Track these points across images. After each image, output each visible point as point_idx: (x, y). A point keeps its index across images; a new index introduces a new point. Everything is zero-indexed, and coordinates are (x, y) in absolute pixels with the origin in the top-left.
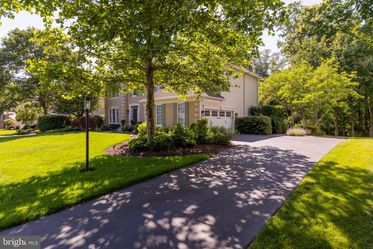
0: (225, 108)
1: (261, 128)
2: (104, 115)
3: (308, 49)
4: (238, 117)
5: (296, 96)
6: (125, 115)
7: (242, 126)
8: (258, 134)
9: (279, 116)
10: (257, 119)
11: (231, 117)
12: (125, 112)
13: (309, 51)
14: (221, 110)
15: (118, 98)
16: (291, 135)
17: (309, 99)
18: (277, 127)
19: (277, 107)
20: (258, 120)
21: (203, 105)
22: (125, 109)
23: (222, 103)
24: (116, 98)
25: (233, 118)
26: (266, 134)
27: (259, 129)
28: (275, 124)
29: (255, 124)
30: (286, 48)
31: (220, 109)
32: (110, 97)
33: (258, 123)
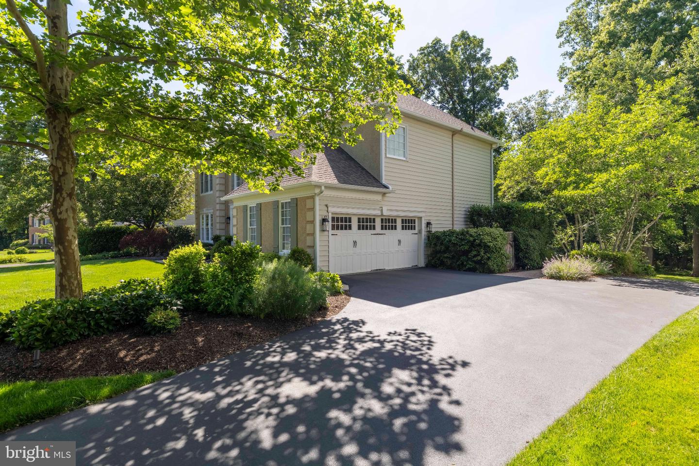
0: (391, 210)
1: (479, 258)
2: (194, 226)
3: (620, 75)
4: (434, 230)
5: (572, 178)
6: (223, 226)
7: (440, 252)
8: (472, 270)
9: (535, 227)
10: (471, 236)
11: (416, 231)
12: (223, 220)
13: (623, 79)
14: (382, 215)
15: (212, 192)
16: (552, 277)
17: (603, 186)
18: (527, 253)
19: (529, 205)
20: (471, 239)
21: (327, 206)
22: (223, 213)
23: (386, 199)
24: (209, 193)
25: (420, 232)
26: (491, 272)
27: (475, 259)
28: (522, 246)
29: (466, 247)
30: (575, 79)
31: (379, 213)
32: (202, 193)
33: (472, 244)
